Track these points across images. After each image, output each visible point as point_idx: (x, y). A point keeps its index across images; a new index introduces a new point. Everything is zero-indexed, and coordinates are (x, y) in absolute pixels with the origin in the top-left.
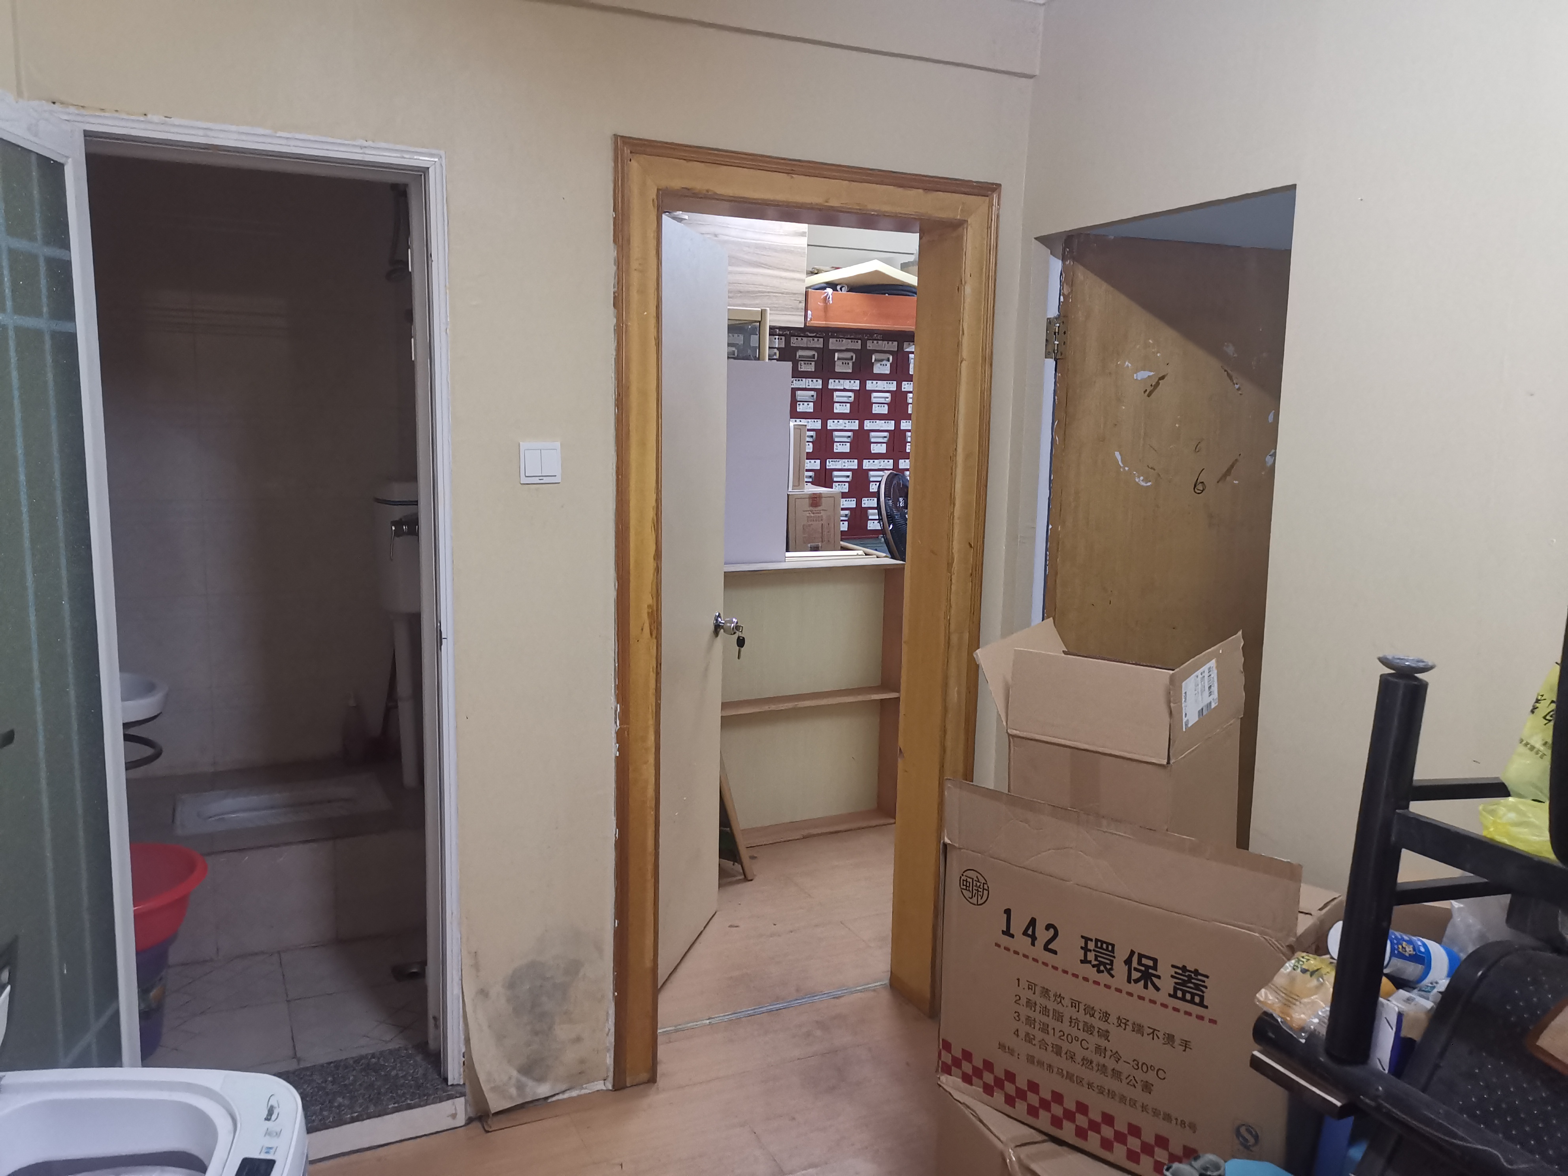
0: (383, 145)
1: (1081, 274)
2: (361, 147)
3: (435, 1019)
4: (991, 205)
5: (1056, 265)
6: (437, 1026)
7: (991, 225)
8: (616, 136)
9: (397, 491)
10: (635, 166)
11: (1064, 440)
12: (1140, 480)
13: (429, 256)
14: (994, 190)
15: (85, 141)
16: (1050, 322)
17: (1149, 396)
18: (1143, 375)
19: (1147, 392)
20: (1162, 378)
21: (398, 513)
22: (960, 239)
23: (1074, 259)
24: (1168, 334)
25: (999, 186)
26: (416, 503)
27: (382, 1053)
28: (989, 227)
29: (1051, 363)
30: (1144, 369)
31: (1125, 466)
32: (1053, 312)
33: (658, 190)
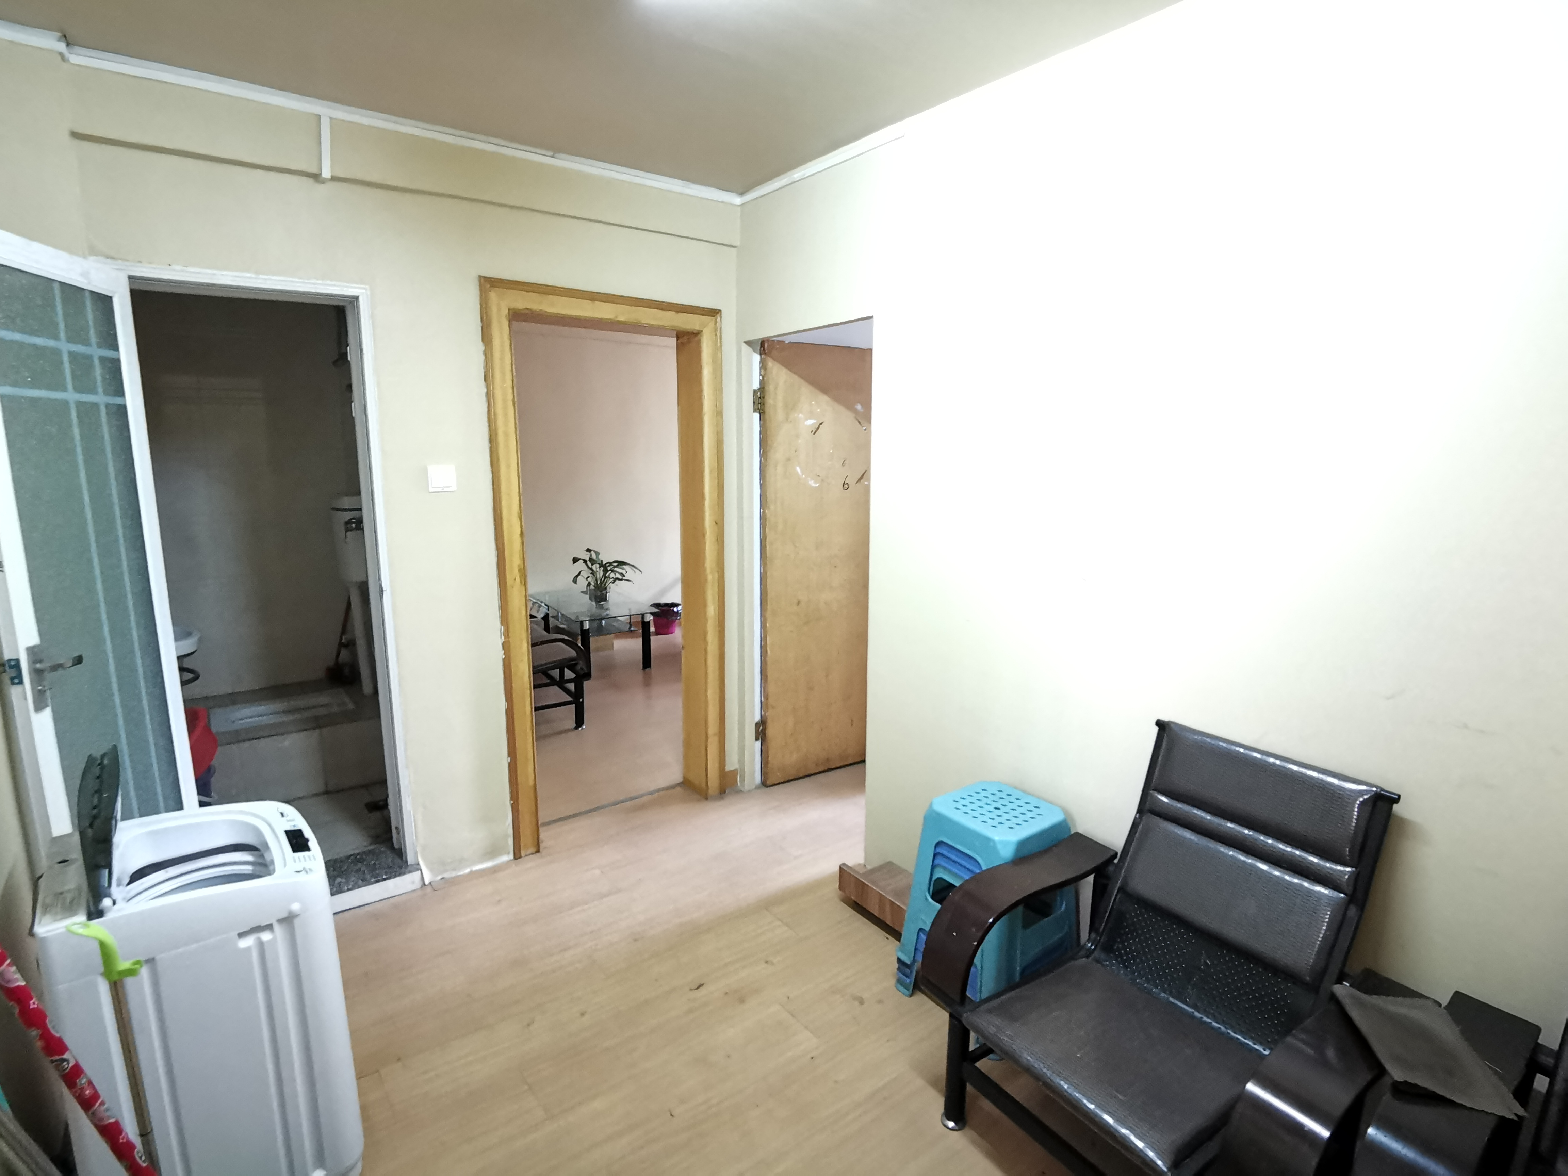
0: (329, 282)
1: (770, 363)
2: (314, 284)
3: (397, 828)
4: (716, 322)
5: (757, 358)
6: (398, 833)
7: (717, 333)
8: (480, 277)
9: (347, 502)
10: (493, 295)
11: (766, 460)
12: (812, 483)
13: (361, 350)
14: (717, 313)
15: (129, 281)
16: (755, 392)
17: (814, 434)
18: (810, 422)
19: (813, 432)
20: (821, 424)
21: (348, 516)
22: (699, 343)
23: (765, 354)
24: (824, 398)
25: (720, 311)
26: (360, 510)
27: (364, 853)
28: (716, 335)
29: (757, 416)
30: (811, 419)
31: (803, 475)
32: (756, 385)
33: (509, 309)
